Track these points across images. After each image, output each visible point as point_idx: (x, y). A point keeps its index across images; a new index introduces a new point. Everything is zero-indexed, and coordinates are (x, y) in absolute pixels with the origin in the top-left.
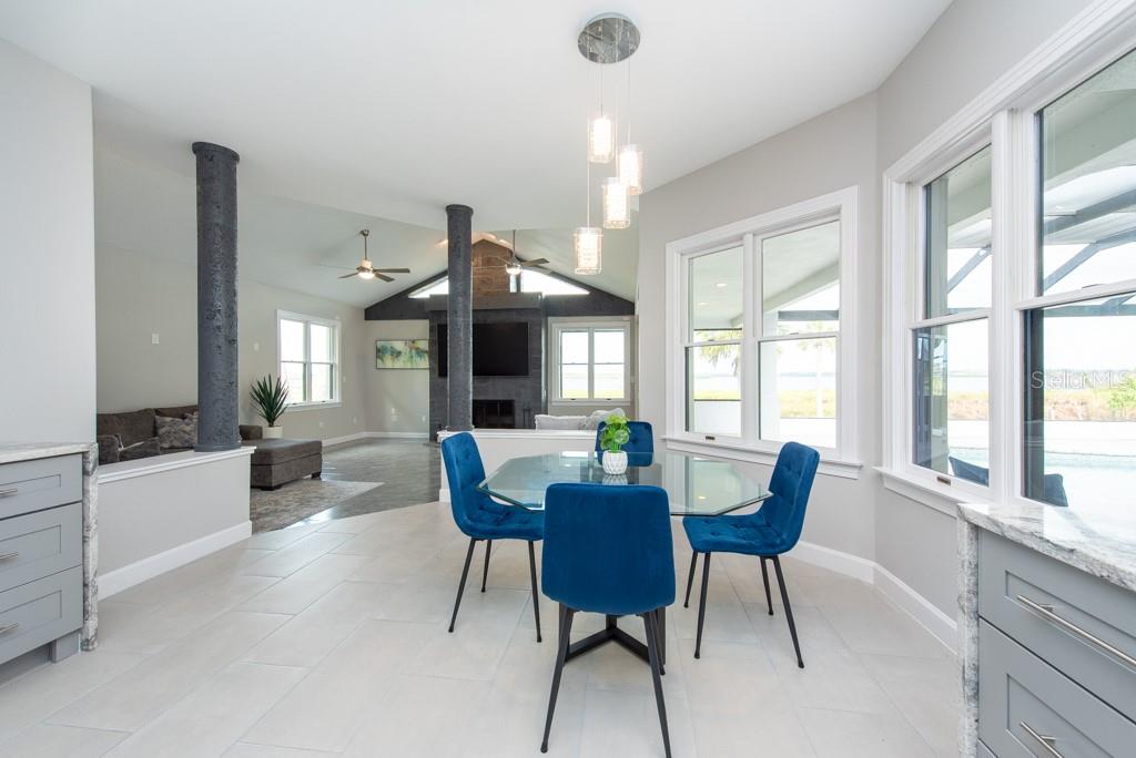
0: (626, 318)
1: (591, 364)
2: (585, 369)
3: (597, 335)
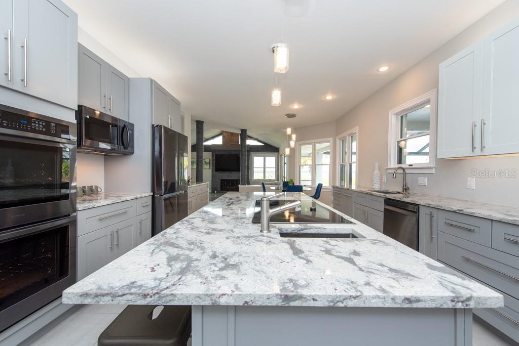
0: (276, 153)
1: (264, 168)
2: (263, 169)
3: (266, 158)
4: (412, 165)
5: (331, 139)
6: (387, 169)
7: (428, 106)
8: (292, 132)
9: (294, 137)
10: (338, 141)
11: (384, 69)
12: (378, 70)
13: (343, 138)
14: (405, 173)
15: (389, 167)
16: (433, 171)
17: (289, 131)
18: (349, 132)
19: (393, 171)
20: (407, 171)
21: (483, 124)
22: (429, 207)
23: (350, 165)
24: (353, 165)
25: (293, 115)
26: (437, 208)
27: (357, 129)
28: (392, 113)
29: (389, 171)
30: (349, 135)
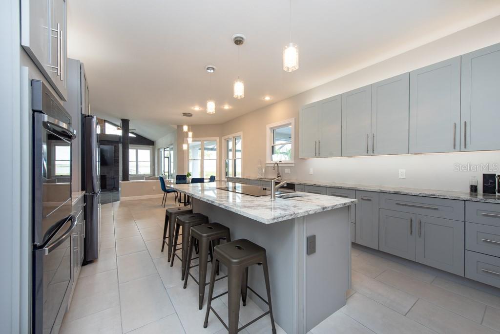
0: (151, 146)
1: (137, 162)
2: (135, 164)
5: (218, 139)
7: (290, 126)
8: (189, 130)
9: (190, 134)
10: (223, 141)
11: (267, 98)
12: (264, 98)
13: (227, 139)
14: (278, 166)
15: (267, 162)
16: (293, 165)
17: (185, 128)
18: (234, 135)
20: (279, 165)
21: (319, 143)
22: (300, 184)
23: (235, 160)
24: (237, 160)
25: (190, 115)
26: (305, 185)
27: (241, 133)
28: (268, 127)
29: (267, 165)
30: (234, 137)
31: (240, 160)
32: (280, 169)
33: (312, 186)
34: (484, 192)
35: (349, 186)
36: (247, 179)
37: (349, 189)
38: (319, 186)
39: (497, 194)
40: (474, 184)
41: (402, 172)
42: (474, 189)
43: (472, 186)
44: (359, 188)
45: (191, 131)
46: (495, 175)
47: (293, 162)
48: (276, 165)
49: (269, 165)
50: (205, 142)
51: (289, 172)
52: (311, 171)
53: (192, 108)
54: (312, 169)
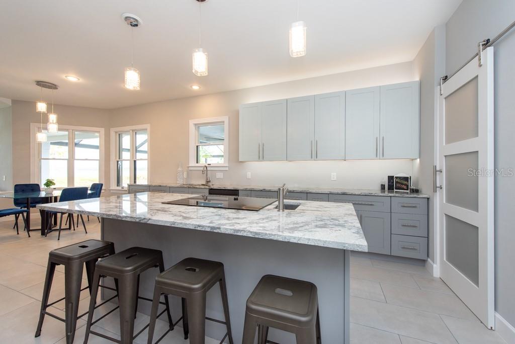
4: (210, 165)
5: (102, 130)
6: (189, 167)
8: (49, 110)
9: (53, 117)
10: (113, 134)
11: (196, 87)
13: (120, 131)
15: (190, 165)
16: (227, 169)
17: (42, 107)
18: (134, 127)
19: (202, 169)
20: (208, 169)
21: (263, 145)
22: (246, 190)
23: (135, 162)
24: (137, 162)
25: (53, 86)
26: (251, 190)
27: (148, 126)
28: (192, 123)
29: (190, 169)
30: (133, 131)
31: (147, 161)
32: (209, 172)
33: (261, 191)
34: (389, 189)
35: (301, 190)
36: (166, 187)
37: (301, 192)
38: (270, 191)
39: (395, 190)
40: (383, 184)
41: (334, 176)
42: (383, 187)
43: (382, 185)
44: (310, 191)
45: (55, 113)
46: (393, 176)
47: (227, 165)
48: (205, 169)
49: (192, 169)
50: (76, 133)
51: (222, 177)
52: (249, 175)
53: (63, 76)
54: (250, 173)
